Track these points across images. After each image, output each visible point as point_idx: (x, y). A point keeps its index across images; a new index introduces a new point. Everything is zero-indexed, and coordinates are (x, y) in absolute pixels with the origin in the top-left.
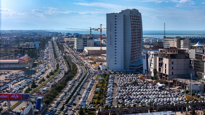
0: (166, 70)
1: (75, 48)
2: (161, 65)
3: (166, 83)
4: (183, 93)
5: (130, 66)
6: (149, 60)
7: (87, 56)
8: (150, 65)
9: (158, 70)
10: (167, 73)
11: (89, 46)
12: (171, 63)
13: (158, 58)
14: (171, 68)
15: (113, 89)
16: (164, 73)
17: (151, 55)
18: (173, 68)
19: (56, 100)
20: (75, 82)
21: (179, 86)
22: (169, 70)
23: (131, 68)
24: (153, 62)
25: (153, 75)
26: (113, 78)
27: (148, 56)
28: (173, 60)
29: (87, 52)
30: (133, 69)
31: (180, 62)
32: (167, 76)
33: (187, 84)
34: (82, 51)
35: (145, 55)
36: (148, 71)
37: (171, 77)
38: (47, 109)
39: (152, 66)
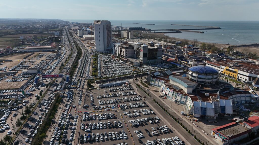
0: (123, 54)
1: (79, 35)
2: (121, 51)
3: (124, 61)
4: (131, 66)
5: (107, 49)
6: (116, 48)
7: (85, 40)
8: (116, 51)
9: (120, 53)
10: (124, 55)
11: (85, 35)
12: (126, 51)
13: (120, 48)
14: (126, 53)
15: (100, 65)
16: (123, 55)
17: (117, 46)
18: (127, 53)
19: (75, 74)
20: (82, 60)
21: (130, 62)
22: (125, 54)
23: (107, 50)
24: (117, 49)
25: (117, 55)
26: (100, 57)
27: (115, 46)
28: (127, 50)
29: (85, 38)
30: (108, 51)
31: (130, 50)
32: (124, 56)
33: (133, 62)
34: (82, 37)
35: (114, 45)
36: (115, 53)
37: (126, 57)
38: (72, 80)
39: (117, 51)
